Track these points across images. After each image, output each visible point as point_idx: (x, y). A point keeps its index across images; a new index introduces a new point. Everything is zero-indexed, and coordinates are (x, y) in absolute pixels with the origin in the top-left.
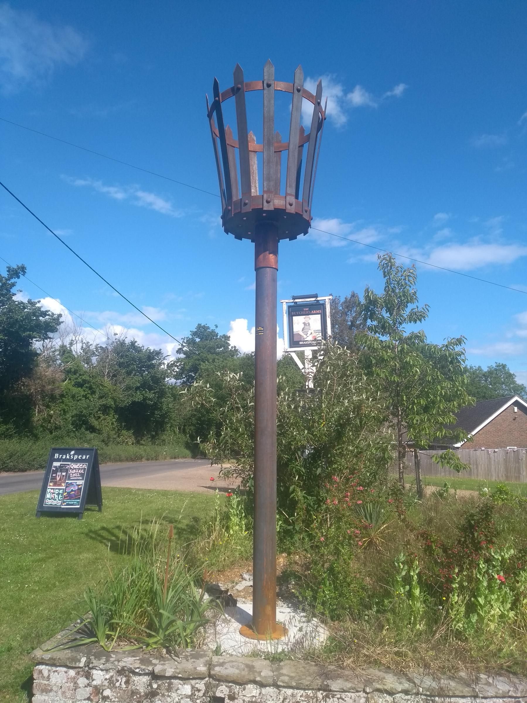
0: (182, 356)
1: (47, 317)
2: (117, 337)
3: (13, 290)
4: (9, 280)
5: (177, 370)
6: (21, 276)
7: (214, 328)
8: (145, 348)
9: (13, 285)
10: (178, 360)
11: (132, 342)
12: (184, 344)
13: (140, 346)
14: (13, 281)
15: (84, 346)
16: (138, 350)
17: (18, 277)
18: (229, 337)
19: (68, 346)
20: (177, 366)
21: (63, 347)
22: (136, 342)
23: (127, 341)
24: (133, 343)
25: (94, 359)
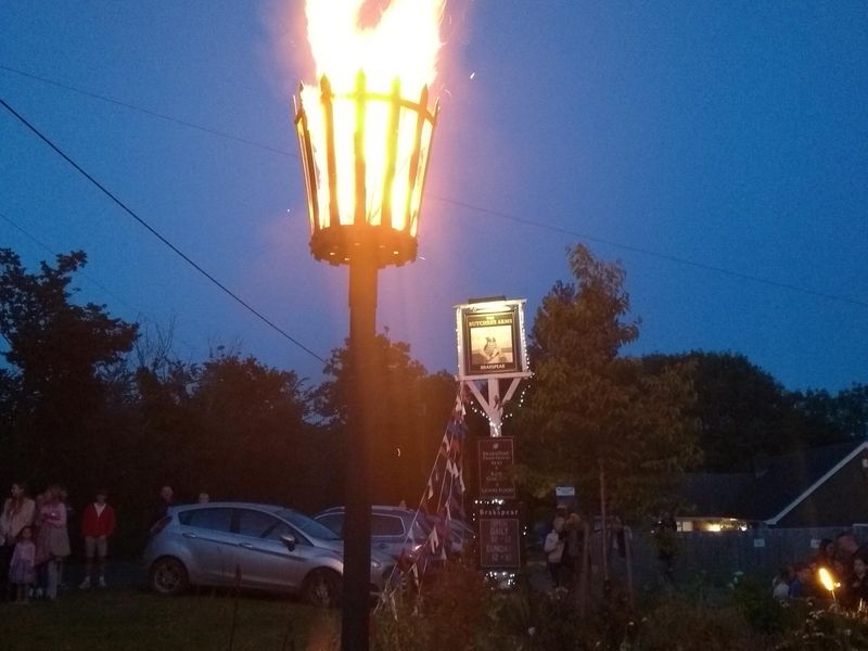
0: (333, 378)
1: (117, 329)
2: (226, 351)
3: (68, 289)
4: (61, 273)
5: (327, 401)
6: (79, 268)
7: (383, 331)
8: (270, 368)
9: (68, 280)
10: (326, 385)
11: (249, 360)
12: (336, 359)
13: (262, 365)
14: (66, 275)
15: (174, 368)
16: (259, 371)
17: (75, 269)
18: (409, 345)
19: (151, 368)
20: (326, 395)
21: (143, 370)
22: (255, 359)
23: (241, 359)
24: (251, 361)
25: (189, 388)
